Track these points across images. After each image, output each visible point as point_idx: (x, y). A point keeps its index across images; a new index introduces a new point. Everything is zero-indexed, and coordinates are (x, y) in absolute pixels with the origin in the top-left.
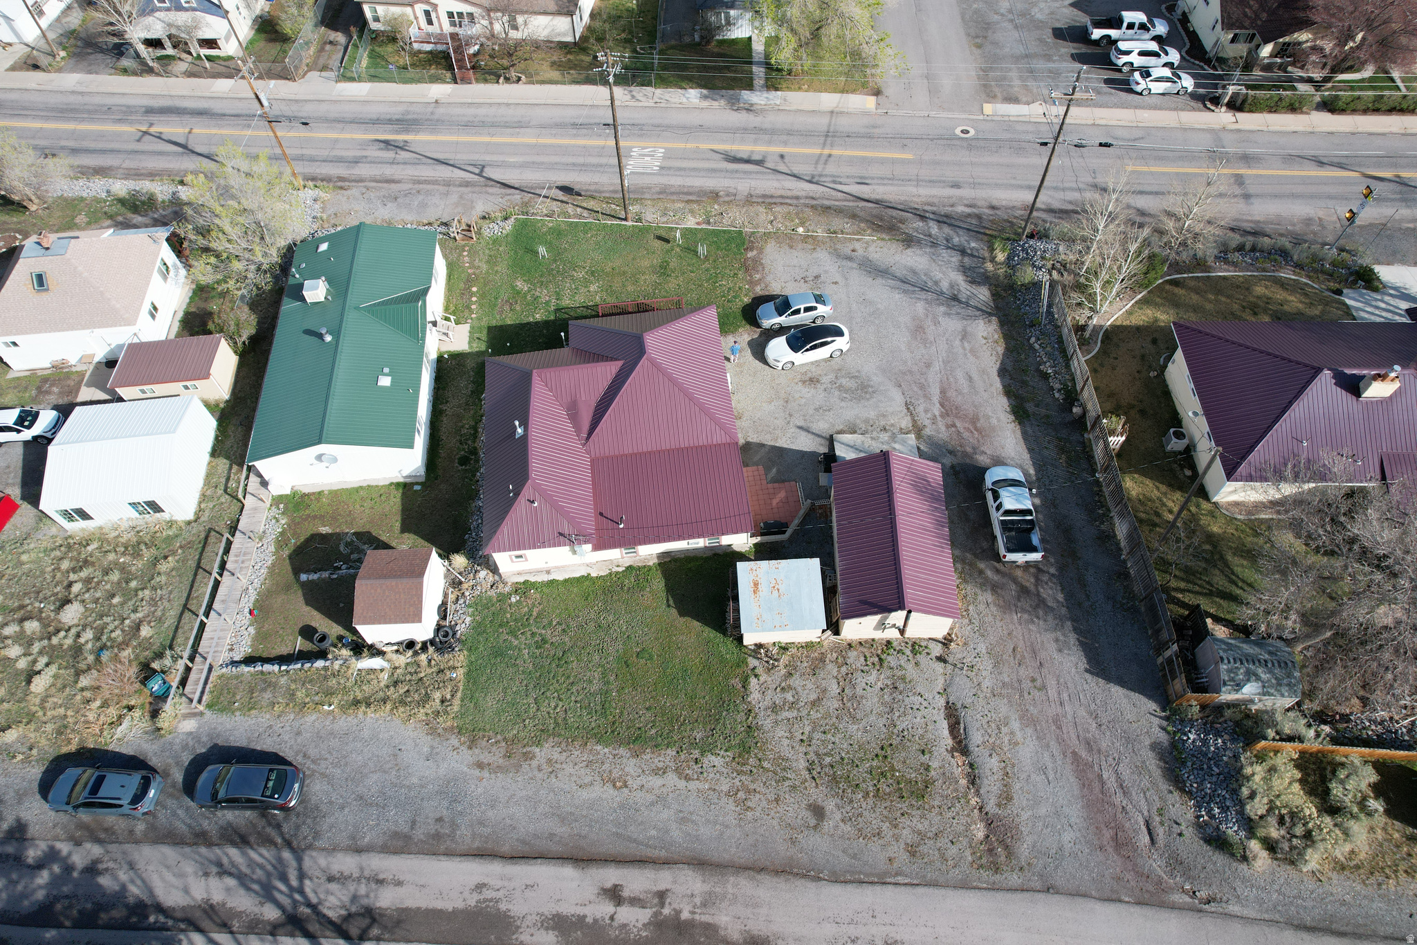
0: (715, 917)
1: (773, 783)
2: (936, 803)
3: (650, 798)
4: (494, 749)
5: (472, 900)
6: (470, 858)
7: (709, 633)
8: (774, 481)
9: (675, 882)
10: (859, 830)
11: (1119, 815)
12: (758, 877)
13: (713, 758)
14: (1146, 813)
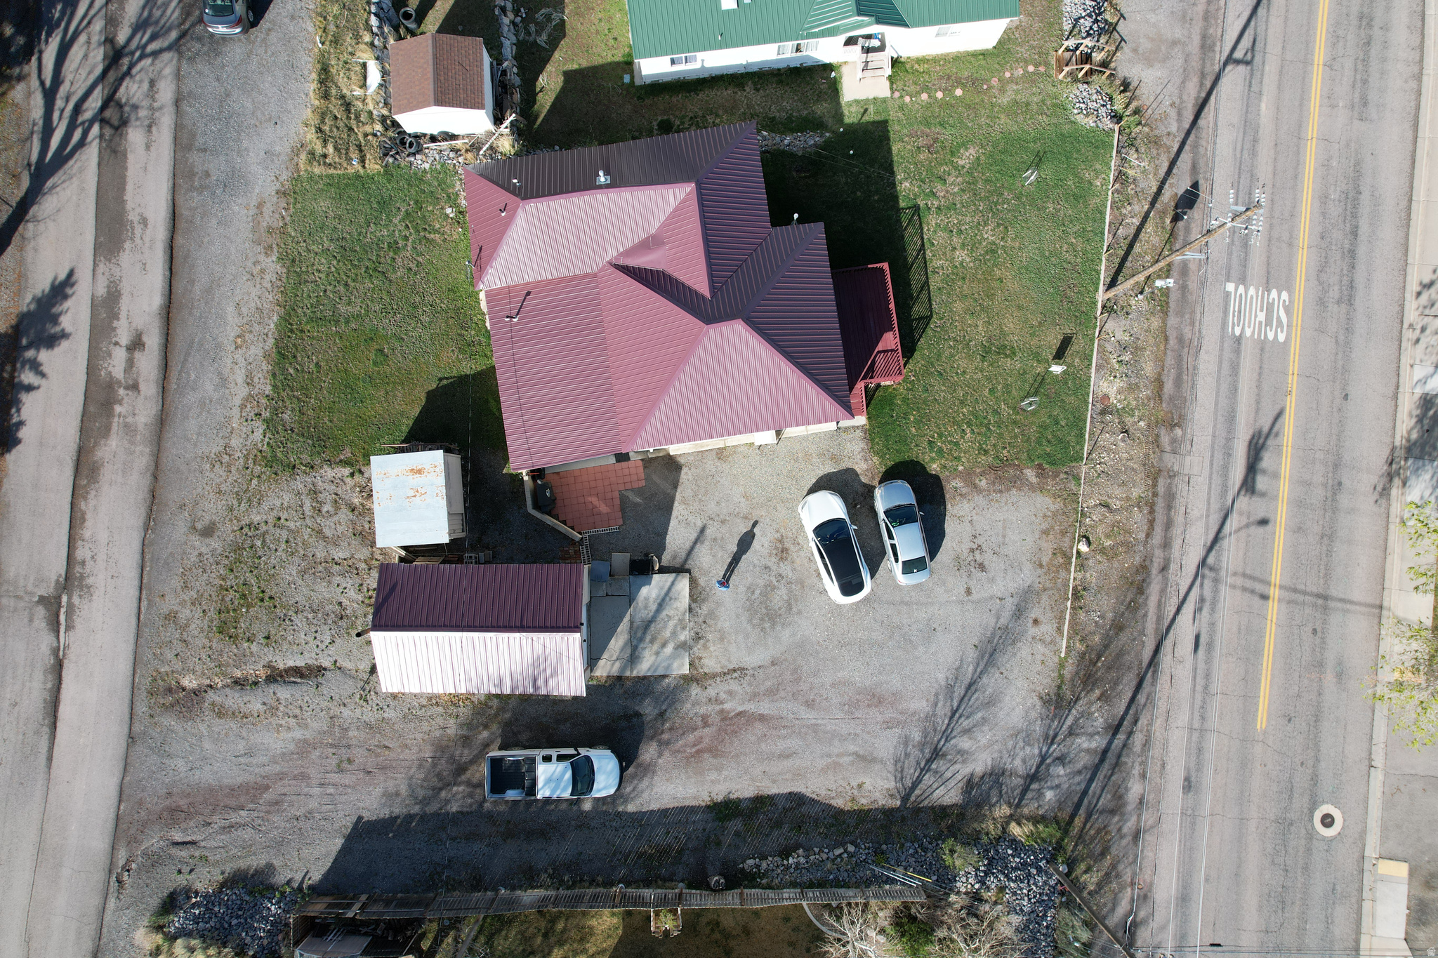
0: (115, 436)
1: (236, 490)
2: (214, 645)
3: (226, 371)
4: (277, 216)
5: (133, 216)
6: (171, 209)
7: (406, 425)
8: (624, 500)
9: (146, 398)
10: (191, 569)
11: (201, 818)
12: (148, 474)
13: (261, 431)
14: (203, 844)
